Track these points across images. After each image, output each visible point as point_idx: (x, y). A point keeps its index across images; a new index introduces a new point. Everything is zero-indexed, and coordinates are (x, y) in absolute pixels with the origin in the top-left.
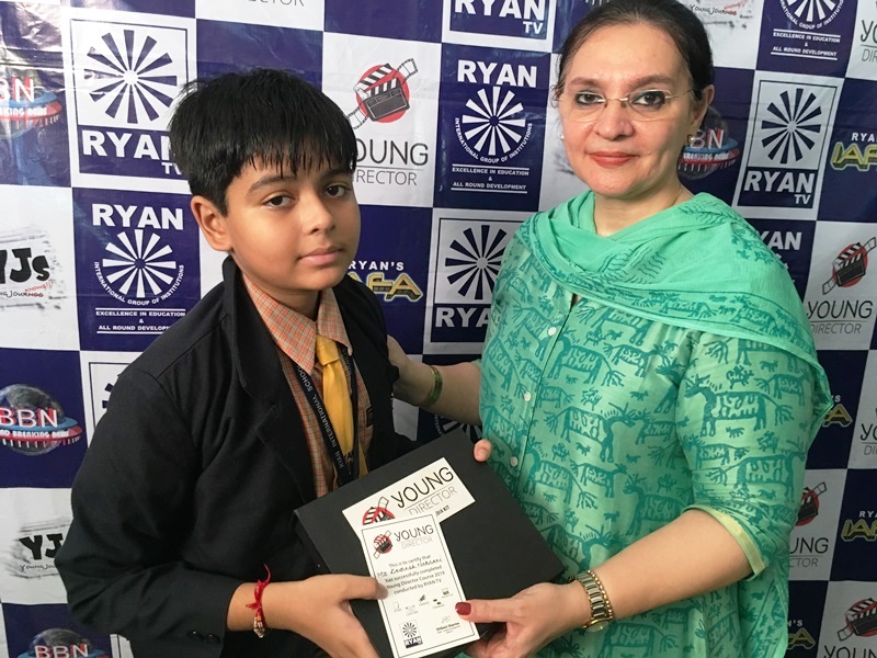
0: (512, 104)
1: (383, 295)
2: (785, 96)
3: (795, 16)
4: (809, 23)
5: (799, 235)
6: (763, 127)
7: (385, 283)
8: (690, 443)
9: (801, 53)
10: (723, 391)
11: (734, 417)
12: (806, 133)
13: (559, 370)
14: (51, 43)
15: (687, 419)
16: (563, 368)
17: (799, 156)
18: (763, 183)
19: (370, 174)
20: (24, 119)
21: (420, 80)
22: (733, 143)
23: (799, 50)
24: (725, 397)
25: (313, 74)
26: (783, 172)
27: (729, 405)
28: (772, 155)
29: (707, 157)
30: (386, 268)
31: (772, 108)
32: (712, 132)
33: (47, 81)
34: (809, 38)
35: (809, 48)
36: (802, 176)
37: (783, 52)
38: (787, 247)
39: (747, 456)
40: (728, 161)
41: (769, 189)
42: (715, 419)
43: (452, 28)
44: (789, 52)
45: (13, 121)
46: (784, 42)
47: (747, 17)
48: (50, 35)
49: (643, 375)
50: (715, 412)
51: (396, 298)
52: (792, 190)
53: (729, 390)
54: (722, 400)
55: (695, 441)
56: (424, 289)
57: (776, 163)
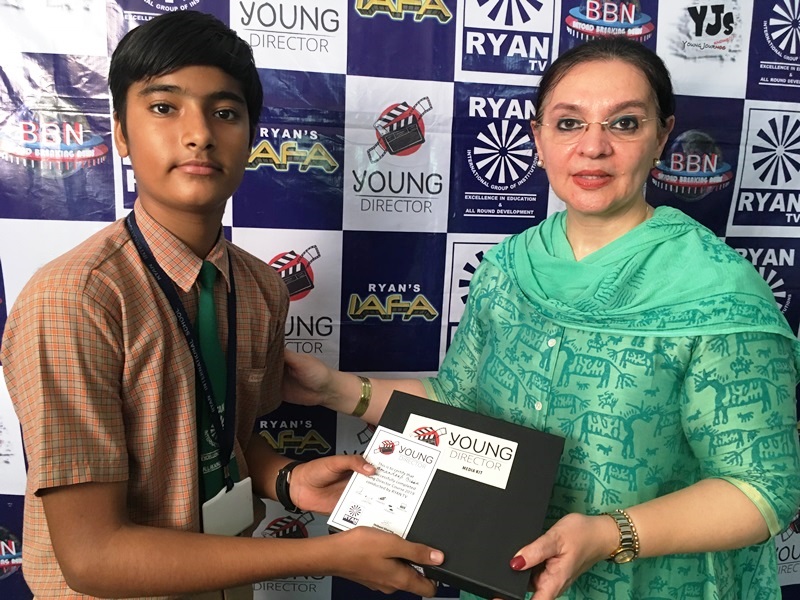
0: (520, 135)
1: (401, 316)
2: (773, 123)
3: (780, 50)
4: (793, 55)
5: (792, 251)
6: (753, 152)
7: (403, 304)
8: (702, 434)
9: (786, 83)
10: (730, 381)
11: (743, 403)
12: (793, 156)
13: (568, 378)
14: (98, 92)
15: (699, 412)
16: (572, 376)
17: (788, 178)
18: (755, 203)
19: (389, 203)
20: (73, 161)
21: (434, 116)
22: (727, 167)
23: (784, 80)
24: (733, 387)
25: (337, 113)
26: (774, 193)
27: (737, 393)
28: (763, 178)
29: (703, 181)
30: (404, 290)
31: (762, 134)
32: (707, 157)
33: (95, 125)
34: (793, 69)
35: (794, 78)
36: (792, 196)
37: (769, 82)
38: (782, 263)
39: (759, 436)
40: (722, 183)
41: (761, 208)
42: (726, 408)
43: (463, 69)
44: (776, 82)
45: (64, 162)
46: (770, 73)
47: (735, 51)
48: (98, 84)
49: (653, 374)
50: (725, 401)
51: (413, 318)
52: (783, 210)
53: (735, 380)
54: (730, 389)
55: (707, 430)
56: (439, 309)
57: (767, 184)
